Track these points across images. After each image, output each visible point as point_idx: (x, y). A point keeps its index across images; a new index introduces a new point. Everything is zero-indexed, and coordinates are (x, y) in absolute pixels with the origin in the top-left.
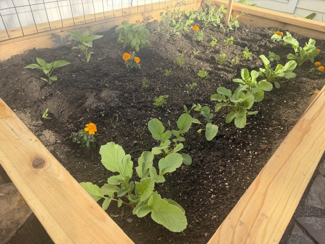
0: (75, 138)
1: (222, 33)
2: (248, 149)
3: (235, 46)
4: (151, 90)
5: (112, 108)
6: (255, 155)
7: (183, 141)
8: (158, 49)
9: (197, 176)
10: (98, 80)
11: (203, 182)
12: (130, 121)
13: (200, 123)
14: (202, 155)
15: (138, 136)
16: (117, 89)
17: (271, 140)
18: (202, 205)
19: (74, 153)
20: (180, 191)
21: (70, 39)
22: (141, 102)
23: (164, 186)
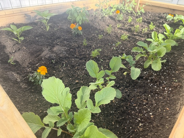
0: (31, 78)
1: (134, 16)
2: (164, 86)
3: (143, 23)
4: (89, 47)
5: (61, 57)
6: (170, 91)
7: (114, 79)
8: (94, 24)
9: (126, 107)
10: (52, 41)
11: (131, 112)
12: (73, 66)
13: (125, 68)
14: (128, 91)
15: (79, 77)
16: (65, 46)
17: (180, 80)
18: (132, 132)
19: (29, 89)
20: (112, 121)
21: (37, 18)
22: (82, 55)
23: (99, 116)
